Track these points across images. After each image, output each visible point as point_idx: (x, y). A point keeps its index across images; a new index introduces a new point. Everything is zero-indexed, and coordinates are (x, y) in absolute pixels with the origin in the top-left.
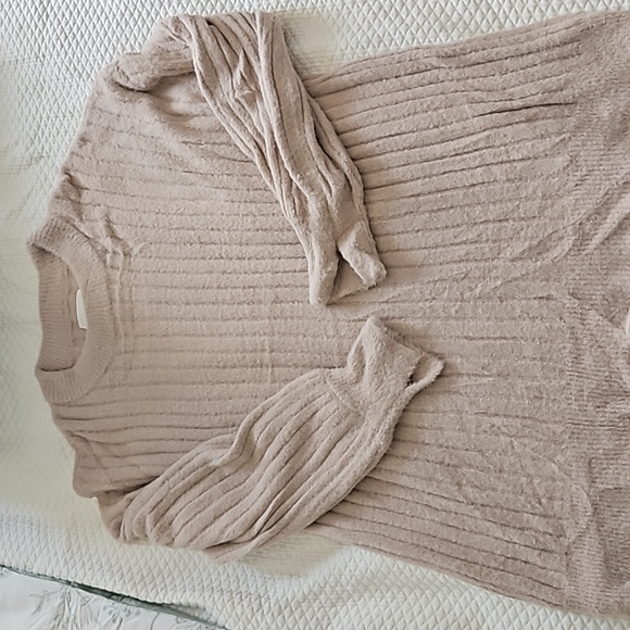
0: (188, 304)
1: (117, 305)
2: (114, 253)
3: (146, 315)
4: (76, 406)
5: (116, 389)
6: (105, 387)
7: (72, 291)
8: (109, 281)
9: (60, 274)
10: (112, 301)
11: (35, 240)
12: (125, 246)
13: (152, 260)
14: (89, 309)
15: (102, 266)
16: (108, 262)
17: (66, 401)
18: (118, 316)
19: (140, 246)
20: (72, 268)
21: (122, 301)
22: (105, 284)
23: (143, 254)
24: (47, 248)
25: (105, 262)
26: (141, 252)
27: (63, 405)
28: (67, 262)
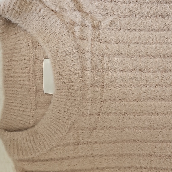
0: (164, 71)
1: (89, 73)
2: (83, 25)
3: (119, 81)
4: (40, 160)
5: (80, 146)
6: (68, 145)
7: (38, 61)
8: (80, 51)
9: (25, 45)
10: (83, 69)
11: (3, 11)
12: (93, 19)
13: (122, 32)
14: (59, 77)
15: (71, 37)
16: (77, 34)
17: (30, 157)
18: (89, 83)
19: (109, 19)
20: (40, 39)
21: (94, 69)
22: (76, 54)
23: (112, 27)
24: (13, 20)
25: (73, 33)
26: (110, 24)
27: (28, 160)
28: (34, 33)
